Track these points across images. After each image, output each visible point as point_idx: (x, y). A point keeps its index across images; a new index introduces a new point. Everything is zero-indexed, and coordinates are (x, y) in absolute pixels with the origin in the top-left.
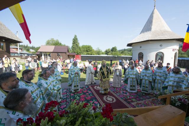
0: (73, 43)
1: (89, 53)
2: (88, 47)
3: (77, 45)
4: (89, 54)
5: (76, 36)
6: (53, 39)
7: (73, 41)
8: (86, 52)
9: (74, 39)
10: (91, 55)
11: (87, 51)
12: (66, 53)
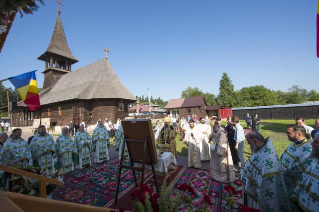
0: (221, 88)
1: (258, 101)
2: (255, 91)
3: (228, 90)
4: (258, 105)
5: (225, 75)
6: (190, 87)
7: (221, 85)
8: (251, 101)
9: (222, 81)
10: (265, 105)
11: (253, 99)
12: (199, 107)
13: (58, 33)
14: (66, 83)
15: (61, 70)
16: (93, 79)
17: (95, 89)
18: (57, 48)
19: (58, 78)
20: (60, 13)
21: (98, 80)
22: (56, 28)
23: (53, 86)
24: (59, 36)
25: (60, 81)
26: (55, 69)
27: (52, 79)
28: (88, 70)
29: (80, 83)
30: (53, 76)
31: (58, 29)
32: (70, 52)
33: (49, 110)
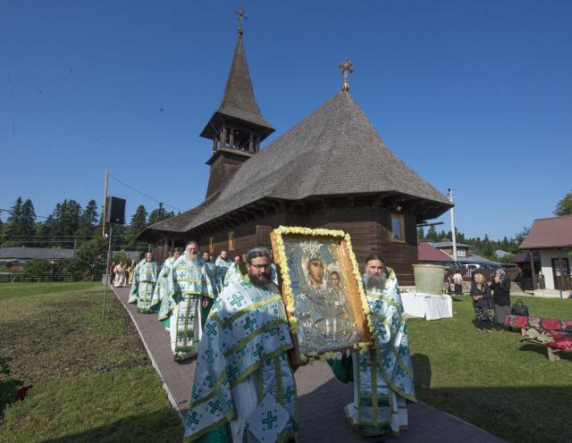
13: (236, 74)
14: (247, 177)
15: (241, 152)
16: (310, 148)
17: (317, 170)
18: (235, 105)
19: (234, 171)
20: (241, 33)
21: (324, 148)
22: (234, 65)
23: (224, 187)
24: (239, 81)
25: (237, 176)
26: (228, 150)
27: (223, 174)
28: (297, 134)
29: (277, 168)
30: (223, 167)
31: (237, 67)
32: (258, 113)
33: (211, 239)
